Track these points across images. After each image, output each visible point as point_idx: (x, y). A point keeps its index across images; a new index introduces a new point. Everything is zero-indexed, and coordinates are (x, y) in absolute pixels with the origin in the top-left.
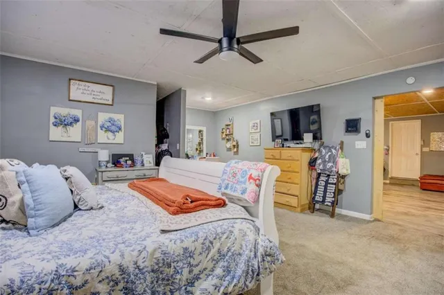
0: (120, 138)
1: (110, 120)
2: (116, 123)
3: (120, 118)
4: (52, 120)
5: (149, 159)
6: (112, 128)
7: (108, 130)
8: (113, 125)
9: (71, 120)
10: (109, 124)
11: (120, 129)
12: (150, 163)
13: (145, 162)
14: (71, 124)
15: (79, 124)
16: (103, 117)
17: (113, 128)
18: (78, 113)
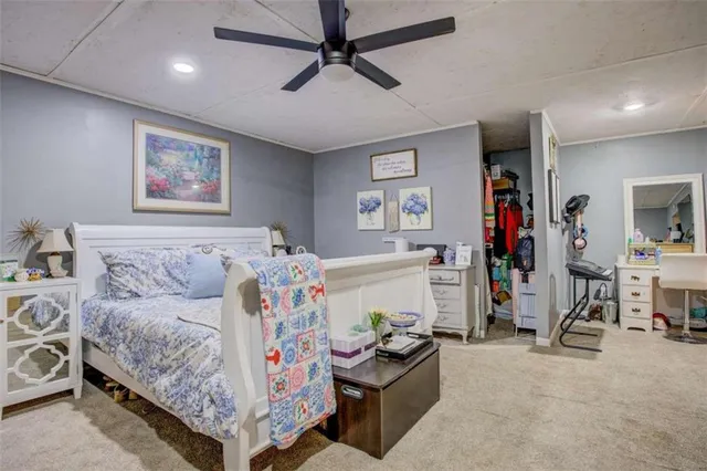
0: (425, 221)
1: (414, 198)
2: (420, 200)
3: (423, 192)
4: (359, 207)
5: (464, 254)
6: (416, 208)
7: (411, 211)
8: (416, 203)
9: (374, 204)
10: (412, 203)
11: (426, 208)
12: (466, 259)
13: (458, 257)
14: (373, 209)
15: (382, 207)
16: (405, 194)
17: (418, 208)
18: (379, 194)
